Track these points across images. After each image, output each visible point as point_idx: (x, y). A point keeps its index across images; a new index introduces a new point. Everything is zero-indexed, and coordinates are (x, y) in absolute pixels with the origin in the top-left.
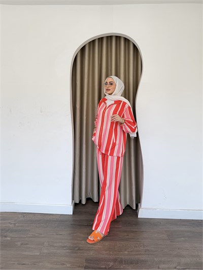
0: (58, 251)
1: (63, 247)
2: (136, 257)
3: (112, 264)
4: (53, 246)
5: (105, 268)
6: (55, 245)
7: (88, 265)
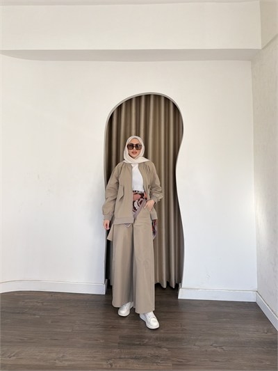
0: (91, 329)
1: (96, 325)
2: (173, 335)
3: (147, 340)
4: (85, 324)
5: (140, 345)
6: (88, 323)
7: (122, 341)
